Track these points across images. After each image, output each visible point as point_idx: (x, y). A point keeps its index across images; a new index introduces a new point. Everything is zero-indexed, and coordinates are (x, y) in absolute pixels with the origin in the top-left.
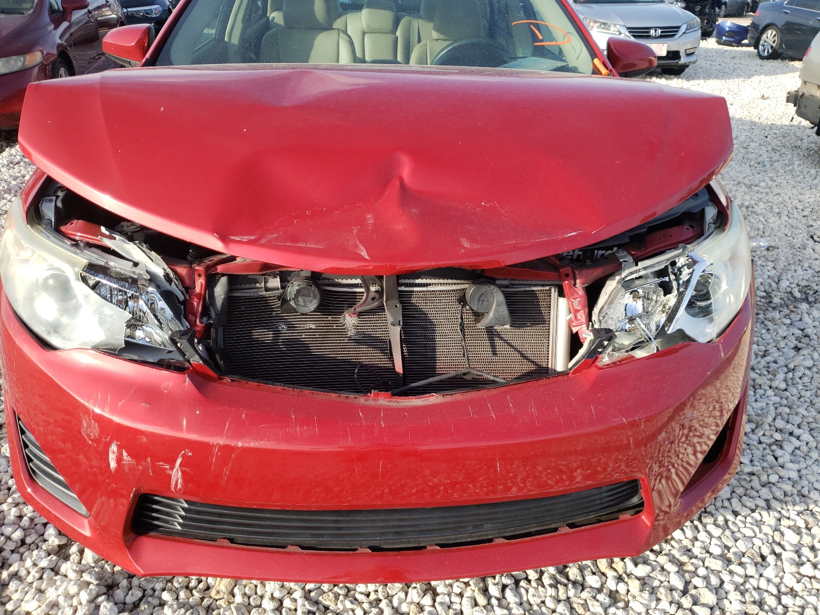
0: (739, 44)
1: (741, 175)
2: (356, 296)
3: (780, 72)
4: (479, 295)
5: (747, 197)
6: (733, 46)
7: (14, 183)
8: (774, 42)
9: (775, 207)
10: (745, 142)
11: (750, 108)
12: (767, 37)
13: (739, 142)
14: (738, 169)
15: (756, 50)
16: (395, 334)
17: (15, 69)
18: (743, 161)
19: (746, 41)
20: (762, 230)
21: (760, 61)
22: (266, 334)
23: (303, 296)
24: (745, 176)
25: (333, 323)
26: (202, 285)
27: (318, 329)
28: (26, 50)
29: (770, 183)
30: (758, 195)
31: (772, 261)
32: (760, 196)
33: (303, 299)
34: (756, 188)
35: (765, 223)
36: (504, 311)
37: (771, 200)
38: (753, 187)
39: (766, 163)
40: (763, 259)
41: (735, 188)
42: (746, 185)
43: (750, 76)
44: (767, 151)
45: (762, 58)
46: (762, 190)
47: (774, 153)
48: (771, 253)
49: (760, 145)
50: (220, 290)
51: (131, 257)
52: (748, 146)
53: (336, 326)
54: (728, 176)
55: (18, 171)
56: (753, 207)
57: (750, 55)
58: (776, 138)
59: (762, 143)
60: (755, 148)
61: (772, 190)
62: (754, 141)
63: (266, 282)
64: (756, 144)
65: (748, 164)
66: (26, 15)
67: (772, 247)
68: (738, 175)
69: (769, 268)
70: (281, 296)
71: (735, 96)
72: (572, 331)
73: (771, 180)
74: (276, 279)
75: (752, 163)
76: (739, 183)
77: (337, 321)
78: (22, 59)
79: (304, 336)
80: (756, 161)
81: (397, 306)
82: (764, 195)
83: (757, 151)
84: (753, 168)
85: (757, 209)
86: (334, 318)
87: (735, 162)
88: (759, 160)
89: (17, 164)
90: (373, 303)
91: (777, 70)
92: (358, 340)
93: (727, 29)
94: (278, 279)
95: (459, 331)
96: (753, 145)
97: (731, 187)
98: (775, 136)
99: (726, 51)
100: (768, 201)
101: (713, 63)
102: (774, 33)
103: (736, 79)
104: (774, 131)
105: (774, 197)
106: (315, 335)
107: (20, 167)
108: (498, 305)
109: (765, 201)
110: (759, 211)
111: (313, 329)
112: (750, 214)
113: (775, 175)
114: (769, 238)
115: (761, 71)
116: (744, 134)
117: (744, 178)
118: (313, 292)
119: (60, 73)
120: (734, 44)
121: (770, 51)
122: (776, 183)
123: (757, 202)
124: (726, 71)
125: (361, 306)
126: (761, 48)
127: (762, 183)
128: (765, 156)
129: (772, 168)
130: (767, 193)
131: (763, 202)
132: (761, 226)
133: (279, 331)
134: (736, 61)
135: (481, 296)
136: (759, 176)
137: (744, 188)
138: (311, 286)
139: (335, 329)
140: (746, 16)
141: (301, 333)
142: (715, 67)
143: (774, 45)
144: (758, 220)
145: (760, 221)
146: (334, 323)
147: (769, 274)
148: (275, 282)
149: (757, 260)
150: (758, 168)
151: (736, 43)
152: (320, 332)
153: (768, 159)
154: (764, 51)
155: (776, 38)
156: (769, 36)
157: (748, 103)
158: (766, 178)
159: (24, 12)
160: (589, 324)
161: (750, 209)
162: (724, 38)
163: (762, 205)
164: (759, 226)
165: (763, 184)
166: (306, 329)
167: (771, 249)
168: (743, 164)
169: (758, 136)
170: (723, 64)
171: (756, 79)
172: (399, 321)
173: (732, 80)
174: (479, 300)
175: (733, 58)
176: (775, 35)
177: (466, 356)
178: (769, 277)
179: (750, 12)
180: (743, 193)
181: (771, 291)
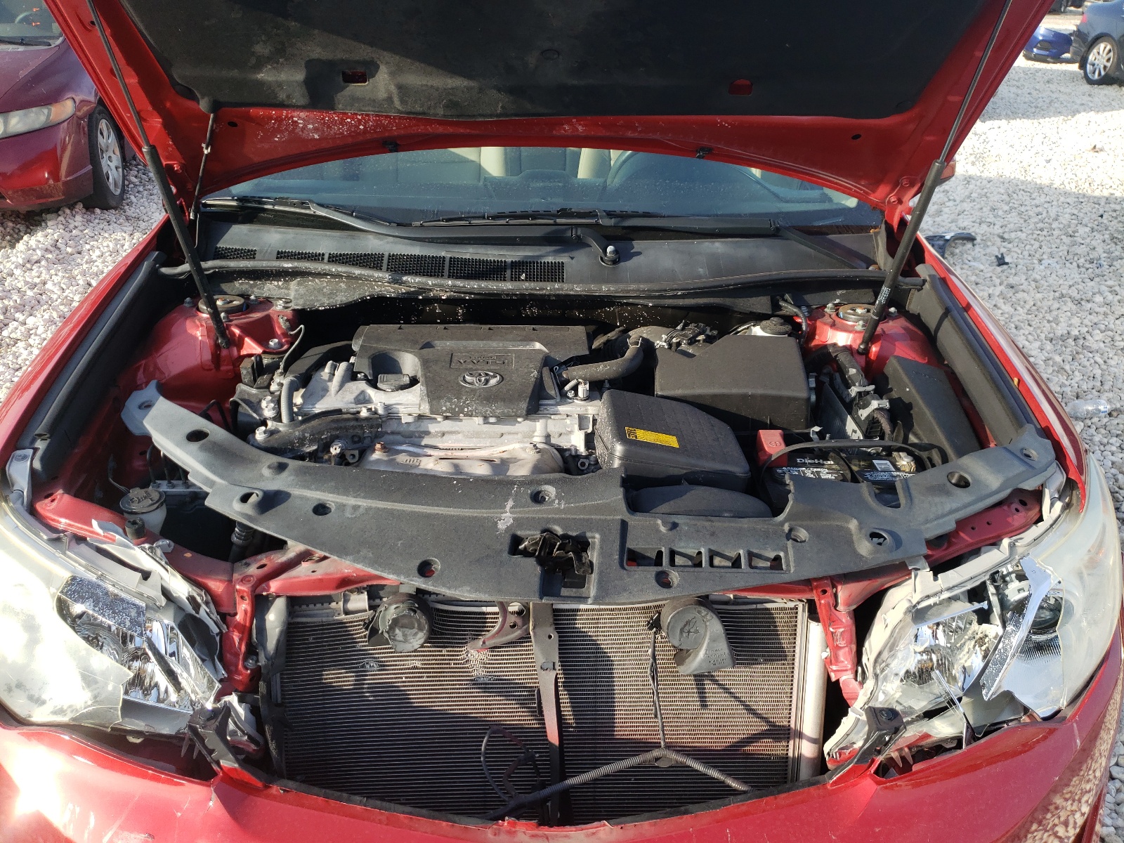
0: (1057, 59)
1: (1066, 283)
2: (487, 618)
3: (1117, 106)
4: (681, 625)
5: (1076, 321)
6: (1048, 62)
7: (30, 293)
8: (1108, 60)
9: (1117, 338)
10: (1069, 227)
11: (1075, 167)
12: (1099, 53)
13: (1061, 226)
14: (1061, 272)
15: (1082, 71)
16: (547, 683)
17: (37, 126)
18: (1068, 258)
19: (1067, 55)
20: (1100, 379)
21: (1087, 87)
22: (344, 677)
23: (402, 627)
24: (1071, 283)
25: (450, 660)
26: (246, 612)
27: (425, 668)
28: (51, 99)
29: (1110, 297)
30: (1092, 317)
31: (1117, 436)
32: (1094, 318)
33: (403, 632)
34: (1089, 305)
35: (1104, 367)
36: (723, 647)
37: (1112, 326)
38: (1083, 303)
39: (1102, 262)
40: (1103, 431)
41: (1056, 305)
42: (1073, 300)
43: (1075, 113)
44: (1104, 241)
45: (1091, 82)
46: (1098, 309)
47: (1113, 245)
48: (1115, 422)
49: (1093, 230)
50: (275, 618)
51: (140, 563)
52: (1074, 232)
53: (454, 664)
54: (1046, 284)
55: (37, 274)
56: (1084, 338)
57: (1072, 77)
58: (1116, 218)
59: (1096, 227)
60: (1085, 236)
61: (1113, 309)
62: (1084, 222)
63: (346, 601)
64: (1087, 229)
65: (1075, 264)
66: (53, 46)
67: (1116, 410)
68: (1061, 282)
69: (1114, 448)
70: (370, 622)
71: (1053, 146)
72: (829, 677)
73: (1111, 292)
74: (361, 596)
75: (1082, 260)
76: (1062, 296)
77: (458, 655)
78: (46, 111)
79: (404, 679)
80: (1088, 258)
81: (550, 637)
82: (1101, 317)
83: (1088, 240)
84: (1083, 270)
85: (1091, 342)
86: (450, 651)
87: (1055, 260)
88: (1091, 257)
89: (36, 262)
90: (513, 633)
91: (1113, 103)
92: (489, 684)
93: (1041, 38)
94: (365, 596)
95: (650, 678)
96: (1082, 231)
97: (1050, 303)
98: (1114, 215)
99: (1038, 71)
100: (1107, 329)
101: (1020, 92)
102: (1109, 47)
103: (1053, 118)
104: (1113, 206)
105: (1117, 322)
106: (421, 677)
107: (40, 267)
108: (713, 640)
109: (1103, 327)
110: (1095, 346)
111: (420, 669)
112: (1080, 350)
113: (1116, 283)
114: (1111, 395)
115: (1091, 104)
116: (1068, 210)
117: (1070, 287)
118: (419, 622)
119: (100, 127)
120: (1049, 59)
121: (1103, 73)
122: (1118, 297)
123: (1091, 330)
124: (1039, 105)
125: (493, 636)
126: (1089, 68)
127: (1097, 295)
128: (1100, 250)
129: (1111, 270)
130: (1105, 314)
131: (1099, 329)
132: (1098, 372)
133: (367, 671)
134: (1053, 87)
135: (685, 626)
136: (1092, 283)
137: (1070, 304)
138: (415, 612)
139: (453, 668)
140: (1064, 12)
141: (401, 674)
142: (1023, 98)
143: (1108, 65)
144: (1092, 361)
145: (1096, 362)
146: (452, 660)
147: (1113, 458)
148: (359, 601)
149: (1095, 433)
150: (1090, 270)
151: (1053, 58)
152: (430, 673)
153: (1105, 255)
154: (1094, 73)
155: (1111, 54)
156: (1101, 52)
157: (1073, 159)
158: (1103, 288)
159: (50, 41)
160: (857, 672)
161: (1081, 341)
162: (1035, 50)
163: (1098, 335)
164: (1094, 372)
165: (1098, 299)
166: (409, 669)
167: (1115, 414)
168: (1068, 264)
169: (1089, 214)
170: (1034, 93)
171: (1082, 117)
172: (554, 663)
173: (1047, 119)
174: (682, 631)
175: (1048, 82)
176: (1110, 51)
177: (659, 716)
178: (1113, 463)
179: (1071, 6)
180: (1069, 314)
181: (1117, 489)
